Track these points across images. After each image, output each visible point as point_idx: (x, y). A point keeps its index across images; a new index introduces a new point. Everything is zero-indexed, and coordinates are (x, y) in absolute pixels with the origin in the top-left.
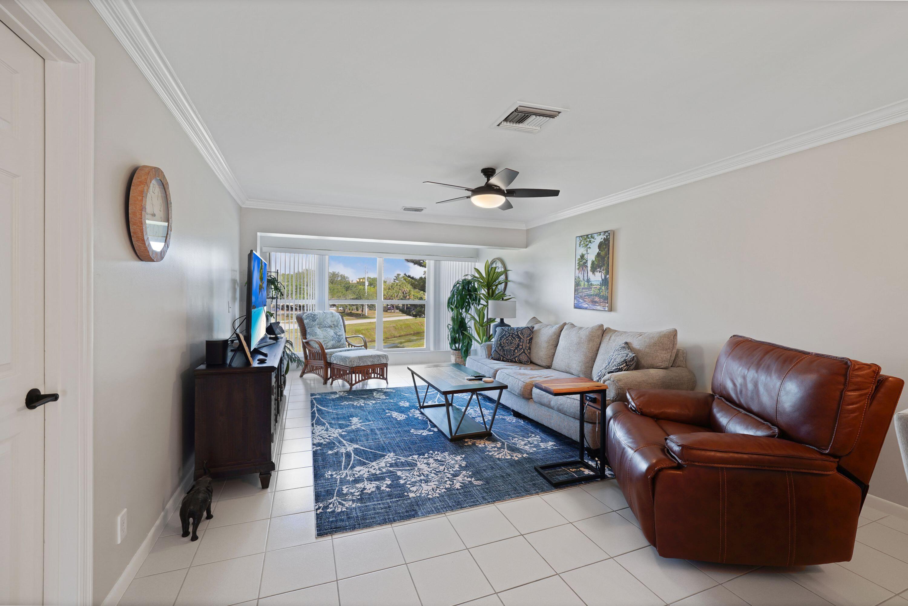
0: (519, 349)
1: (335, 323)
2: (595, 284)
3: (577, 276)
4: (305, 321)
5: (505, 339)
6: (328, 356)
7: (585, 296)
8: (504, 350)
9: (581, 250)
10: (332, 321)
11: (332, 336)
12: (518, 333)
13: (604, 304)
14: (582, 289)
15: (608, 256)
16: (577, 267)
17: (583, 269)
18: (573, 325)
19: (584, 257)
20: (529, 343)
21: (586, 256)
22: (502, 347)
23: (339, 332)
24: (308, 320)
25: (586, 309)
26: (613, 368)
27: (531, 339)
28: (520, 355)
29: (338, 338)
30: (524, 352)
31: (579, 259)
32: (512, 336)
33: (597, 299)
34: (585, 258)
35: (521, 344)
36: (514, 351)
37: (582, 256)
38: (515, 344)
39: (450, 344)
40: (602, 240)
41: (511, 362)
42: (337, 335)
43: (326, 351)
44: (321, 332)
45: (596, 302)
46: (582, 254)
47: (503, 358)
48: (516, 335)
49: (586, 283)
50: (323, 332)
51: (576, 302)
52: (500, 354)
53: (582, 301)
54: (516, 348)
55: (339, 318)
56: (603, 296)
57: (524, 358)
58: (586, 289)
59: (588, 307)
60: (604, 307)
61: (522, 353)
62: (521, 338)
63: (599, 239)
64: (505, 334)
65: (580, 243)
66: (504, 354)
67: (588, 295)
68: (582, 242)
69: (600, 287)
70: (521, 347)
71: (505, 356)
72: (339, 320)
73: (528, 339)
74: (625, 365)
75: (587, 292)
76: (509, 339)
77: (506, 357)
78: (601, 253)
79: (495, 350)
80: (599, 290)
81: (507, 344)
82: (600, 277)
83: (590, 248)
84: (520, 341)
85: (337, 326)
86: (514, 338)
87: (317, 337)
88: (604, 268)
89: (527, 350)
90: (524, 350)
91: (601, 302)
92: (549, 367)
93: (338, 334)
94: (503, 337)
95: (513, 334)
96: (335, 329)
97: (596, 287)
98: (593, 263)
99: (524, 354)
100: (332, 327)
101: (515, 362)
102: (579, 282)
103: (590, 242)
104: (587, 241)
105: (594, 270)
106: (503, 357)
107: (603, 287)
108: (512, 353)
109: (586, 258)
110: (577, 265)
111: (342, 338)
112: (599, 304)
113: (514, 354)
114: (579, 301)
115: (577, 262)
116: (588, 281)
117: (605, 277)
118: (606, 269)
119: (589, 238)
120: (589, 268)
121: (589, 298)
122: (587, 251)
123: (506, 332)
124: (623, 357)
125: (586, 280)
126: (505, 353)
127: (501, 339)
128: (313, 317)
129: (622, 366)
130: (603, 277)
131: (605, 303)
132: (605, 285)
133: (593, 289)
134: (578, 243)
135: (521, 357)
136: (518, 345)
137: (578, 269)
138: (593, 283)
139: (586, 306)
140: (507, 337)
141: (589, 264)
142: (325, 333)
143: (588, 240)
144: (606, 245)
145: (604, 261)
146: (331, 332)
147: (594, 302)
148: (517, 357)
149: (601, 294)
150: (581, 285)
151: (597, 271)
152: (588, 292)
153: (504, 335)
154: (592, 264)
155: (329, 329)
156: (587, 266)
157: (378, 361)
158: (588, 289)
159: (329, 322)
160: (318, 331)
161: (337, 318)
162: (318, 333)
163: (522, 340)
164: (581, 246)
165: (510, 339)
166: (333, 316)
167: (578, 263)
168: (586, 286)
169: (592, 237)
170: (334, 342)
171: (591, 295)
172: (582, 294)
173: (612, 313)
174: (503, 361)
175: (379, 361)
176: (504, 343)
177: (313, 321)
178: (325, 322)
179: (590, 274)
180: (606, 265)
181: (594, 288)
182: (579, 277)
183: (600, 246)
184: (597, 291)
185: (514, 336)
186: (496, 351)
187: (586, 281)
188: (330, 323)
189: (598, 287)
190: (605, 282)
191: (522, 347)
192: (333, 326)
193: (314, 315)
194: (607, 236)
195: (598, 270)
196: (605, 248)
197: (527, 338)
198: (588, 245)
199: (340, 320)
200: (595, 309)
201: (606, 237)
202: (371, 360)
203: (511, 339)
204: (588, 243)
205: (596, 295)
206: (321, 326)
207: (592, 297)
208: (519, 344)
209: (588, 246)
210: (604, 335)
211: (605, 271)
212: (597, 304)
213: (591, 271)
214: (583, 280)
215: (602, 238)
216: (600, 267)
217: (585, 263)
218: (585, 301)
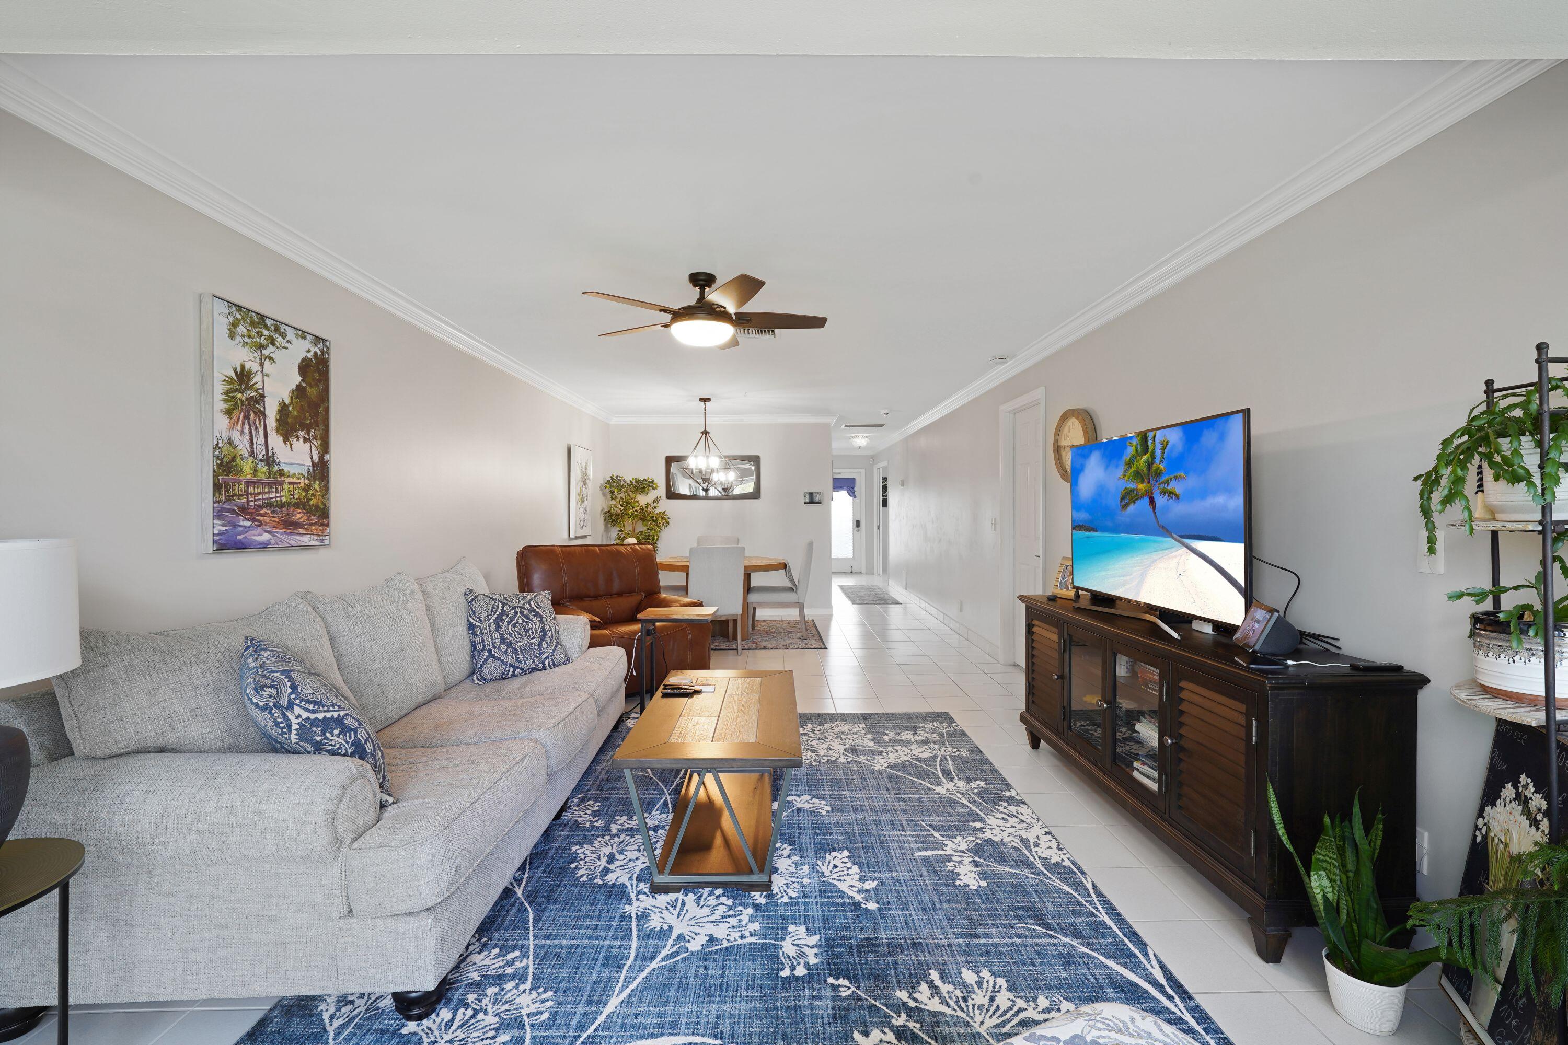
2: (292, 472)
3: (225, 436)
7: (260, 507)
9: (240, 355)
13: (321, 528)
14: (248, 483)
15: (322, 403)
16: (220, 405)
17: (247, 417)
19: (249, 379)
21: (257, 379)
25: (265, 546)
31: (229, 381)
33: (299, 516)
34: (257, 386)
37: (243, 376)
40: (310, 355)
45: (297, 525)
46: (243, 367)
49: (263, 468)
51: (221, 527)
53: (248, 524)
56: (316, 506)
58: (262, 484)
59: (273, 542)
60: (319, 535)
63: (300, 348)
65: (234, 326)
67: (269, 505)
68: (241, 329)
69: (307, 482)
75: (266, 496)
78: (309, 390)
80: (305, 490)
82: (308, 457)
83: (270, 358)
88: (313, 433)
91: (311, 524)
97: (295, 480)
98: (283, 409)
102: (234, 459)
103: (272, 342)
104: (260, 334)
105: (285, 430)
107: (317, 482)
109: (259, 385)
110: (221, 396)
112: (306, 529)
114: (235, 526)
115: (219, 388)
116: (269, 460)
117: (321, 457)
118: (322, 438)
119: (265, 327)
120: (272, 423)
121: (273, 512)
122: (262, 365)
125: (260, 457)
130: (316, 458)
131: (323, 525)
132: (320, 480)
133: (286, 486)
134: (223, 320)
137: (229, 413)
138: (286, 469)
139: (266, 537)
141: (271, 410)
143: (265, 332)
145: (314, 415)
147: (290, 525)
149: (311, 503)
150: (241, 471)
151: (295, 437)
152: (273, 495)
154: (279, 411)
156: (259, 413)
158: (269, 485)
164: (239, 339)
167: (226, 393)
168: (262, 477)
169: (277, 329)
171: (282, 505)
172: (251, 501)
179: (276, 441)
181: (290, 484)
182: (230, 442)
183: (304, 370)
184: (297, 494)
187: (261, 460)
189: (302, 481)
190: (321, 470)
195: (301, 433)
198: (263, 346)
200: (293, 543)
204: (263, 340)
205: (297, 505)
207: (285, 510)
209: (265, 352)
211: (319, 442)
212: (301, 531)
213: (277, 431)
214: (252, 453)
215: (309, 351)
216: (307, 428)
217: (258, 402)
218: (261, 524)
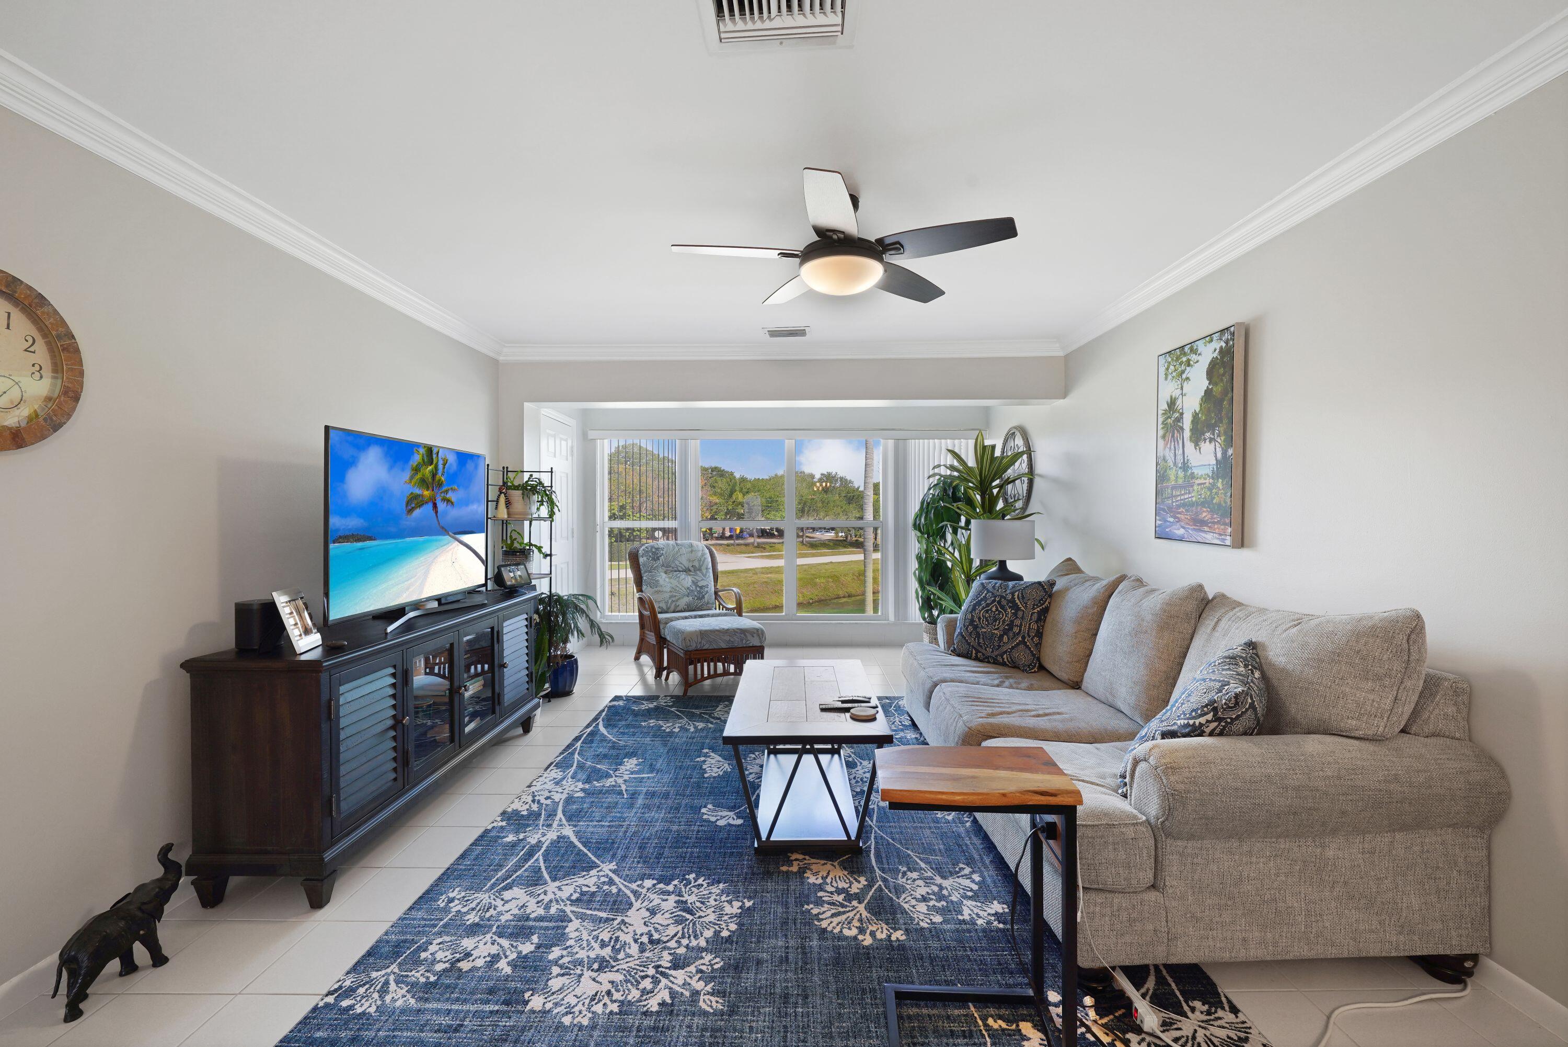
0: (1011, 634)
1: (696, 564)
2: (1200, 474)
3: (1162, 455)
4: (641, 560)
5: (983, 608)
6: (661, 627)
7: (1178, 507)
8: (978, 635)
9: (1169, 389)
10: (689, 561)
11: (688, 588)
12: (1013, 595)
13: (1222, 527)
14: (1173, 488)
15: (1230, 395)
16: (1161, 433)
17: (1173, 436)
18: (1140, 582)
19: (1174, 404)
20: (1037, 622)
21: (1179, 402)
22: (976, 627)
23: (703, 580)
24: (645, 558)
25: (1181, 539)
26: (1179, 722)
27: (1046, 611)
28: (1013, 648)
29: (699, 592)
30: (1023, 642)
31: (1165, 413)
32: (999, 602)
33: (1205, 515)
34: (1179, 408)
35: (1018, 622)
36: (1001, 637)
37: (1172, 404)
38: (1004, 620)
39: (921, 609)
40: (1215, 355)
41: (994, 663)
42: (697, 586)
43: (660, 616)
44: (667, 580)
45: (1203, 523)
46: (1171, 397)
47: (976, 654)
48: (1009, 601)
49: (1181, 474)
50: (672, 581)
51: (1158, 522)
52: (969, 644)
53: (1171, 520)
54: (1006, 632)
55: (703, 555)
56: (1219, 505)
57: (1022, 656)
58: (1181, 487)
59: (1186, 536)
60: (1221, 535)
61: (1018, 644)
62: (1018, 609)
63: (1208, 353)
64: (985, 597)
65: (1167, 369)
66: (979, 643)
67: (1184, 505)
68: (1172, 368)
69: (1211, 481)
70: (1016, 630)
71: (980, 649)
72: (702, 559)
73: (1036, 611)
74: (1210, 717)
75: (1182, 497)
76: (991, 609)
77: (984, 651)
78: (1215, 390)
79: (961, 634)
80: (1210, 489)
81: (987, 620)
82: (1213, 455)
83: (1187, 379)
84: (1015, 614)
85: (700, 570)
86: (1003, 607)
87: (658, 589)
88: (1222, 429)
89: (1032, 639)
90: (1023, 638)
91: (1214, 523)
92: (1076, 685)
93: (700, 584)
94: (979, 603)
95: (1002, 597)
96: (696, 575)
97: (1202, 481)
98: (1195, 417)
99: (1022, 646)
100: (690, 571)
101: (1004, 664)
102: (1165, 471)
103: (1190, 363)
104: (1181, 364)
105: (1197, 437)
106: (977, 651)
107: (1220, 480)
108: (996, 644)
109: (1180, 407)
110: (1160, 426)
111: (707, 592)
112: (1210, 527)
113: (999, 646)
114: (1166, 521)
115: (1161, 420)
116: (1185, 466)
117: (1224, 453)
118: (1225, 433)
119: (1185, 354)
120: (1187, 434)
121: (1187, 511)
122: (1182, 388)
123: (988, 591)
124: (1209, 690)
125: (1180, 465)
126: (981, 641)
127: (974, 609)
128: (654, 552)
129: (1202, 720)
130: (1219, 455)
131: (1225, 524)
132: (1223, 478)
133: (1195, 487)
134: (1162, 370)
135: (1015, 654)
136: (1011, 625)
137: (1164, 437)
138: (1196, 471)
139: (1181, 532)
140: (988, 605)
141: (1187, 423)
142: (675, 582)
143: (1184, 359)
144: (1223, 364)
145: (1220, 411)
146: (687, 581)
147: (1199, 524)
148: (1005, 652)
149: (1214, 501)
150: (1169, 479)
151: (1205, 440)
152: (1186, 496)
153: (982, 600)
154: (1192, 421)
155: (683, 575)
156: (1182, 429)
157: (742, 640)
158: (1184, 487)
159: (684, 561)
160: (663, 578)
161: (700, 554)
162: (661, 582)
163: (1020, 614)
164: (1170, 377)
165: (994, 609)
166: (692, 551)
167: (1163, 423)
168: (1180, 481)
169: (1193, 350)
170: (691, 598)
171: (1192, 504)
172: (1173, 502)
173: (1244, 553)
174: (977, 659)
175: (744, 641)
176: (979, 619)
177: (654, 559)
178: (677, 563)
179: (1189, 446)
180: (1225, 421)
181: (1199, 484)
182: (1164, 459)
183: (1211, 373)
184: (1205, 493)
185: (1004, 602)
186: (963, 636)
187: (1180, 468)
188: (687, 564)
189: (1207, 481)
190: (1224, 467)
191: (1020, 630)
192: (692, 569)
193: (657, 549)
194: (1227, 343)
195: (1208, 435)
196: (1223, 375)
197: (1034, 609)
198: (1183, 372)
199: (705, 559)
200: (1200, 539)
201: (1224, 345)
202: (727, 638)
203: (997, 610)
204: (1183, 367)
205: (1203, 504)
206: (670, 569)
207: (1195, 509)
208: (1012, 622)
209: (1184, 376)
210: (1204, 615)
211: (1223, 438)
212: (1206, 529)
213: (1191, 440)
214: (1175, 464)
215: (1215, 350)
216: (1211, 428)
217: (1179, 421)
218: (1179, 520)
